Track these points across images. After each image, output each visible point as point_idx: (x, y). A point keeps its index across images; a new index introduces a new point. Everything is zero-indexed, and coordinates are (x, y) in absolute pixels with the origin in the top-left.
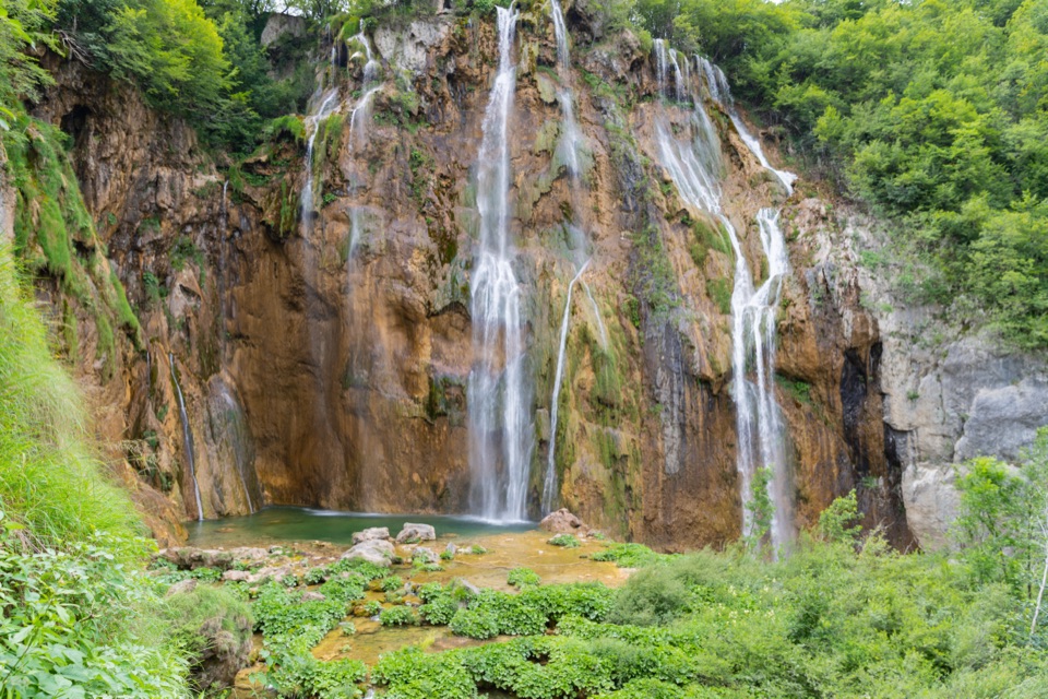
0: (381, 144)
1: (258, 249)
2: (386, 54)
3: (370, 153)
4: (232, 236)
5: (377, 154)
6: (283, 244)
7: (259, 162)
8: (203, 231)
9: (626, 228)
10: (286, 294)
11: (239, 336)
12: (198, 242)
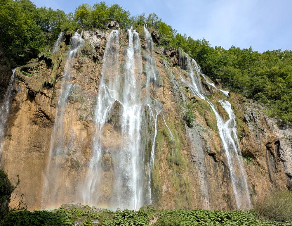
0: (82, 63)
2: (86, 38)
3: (77, 66)
5: (80, 67)
10: (33, 117)
11: (6, 135)
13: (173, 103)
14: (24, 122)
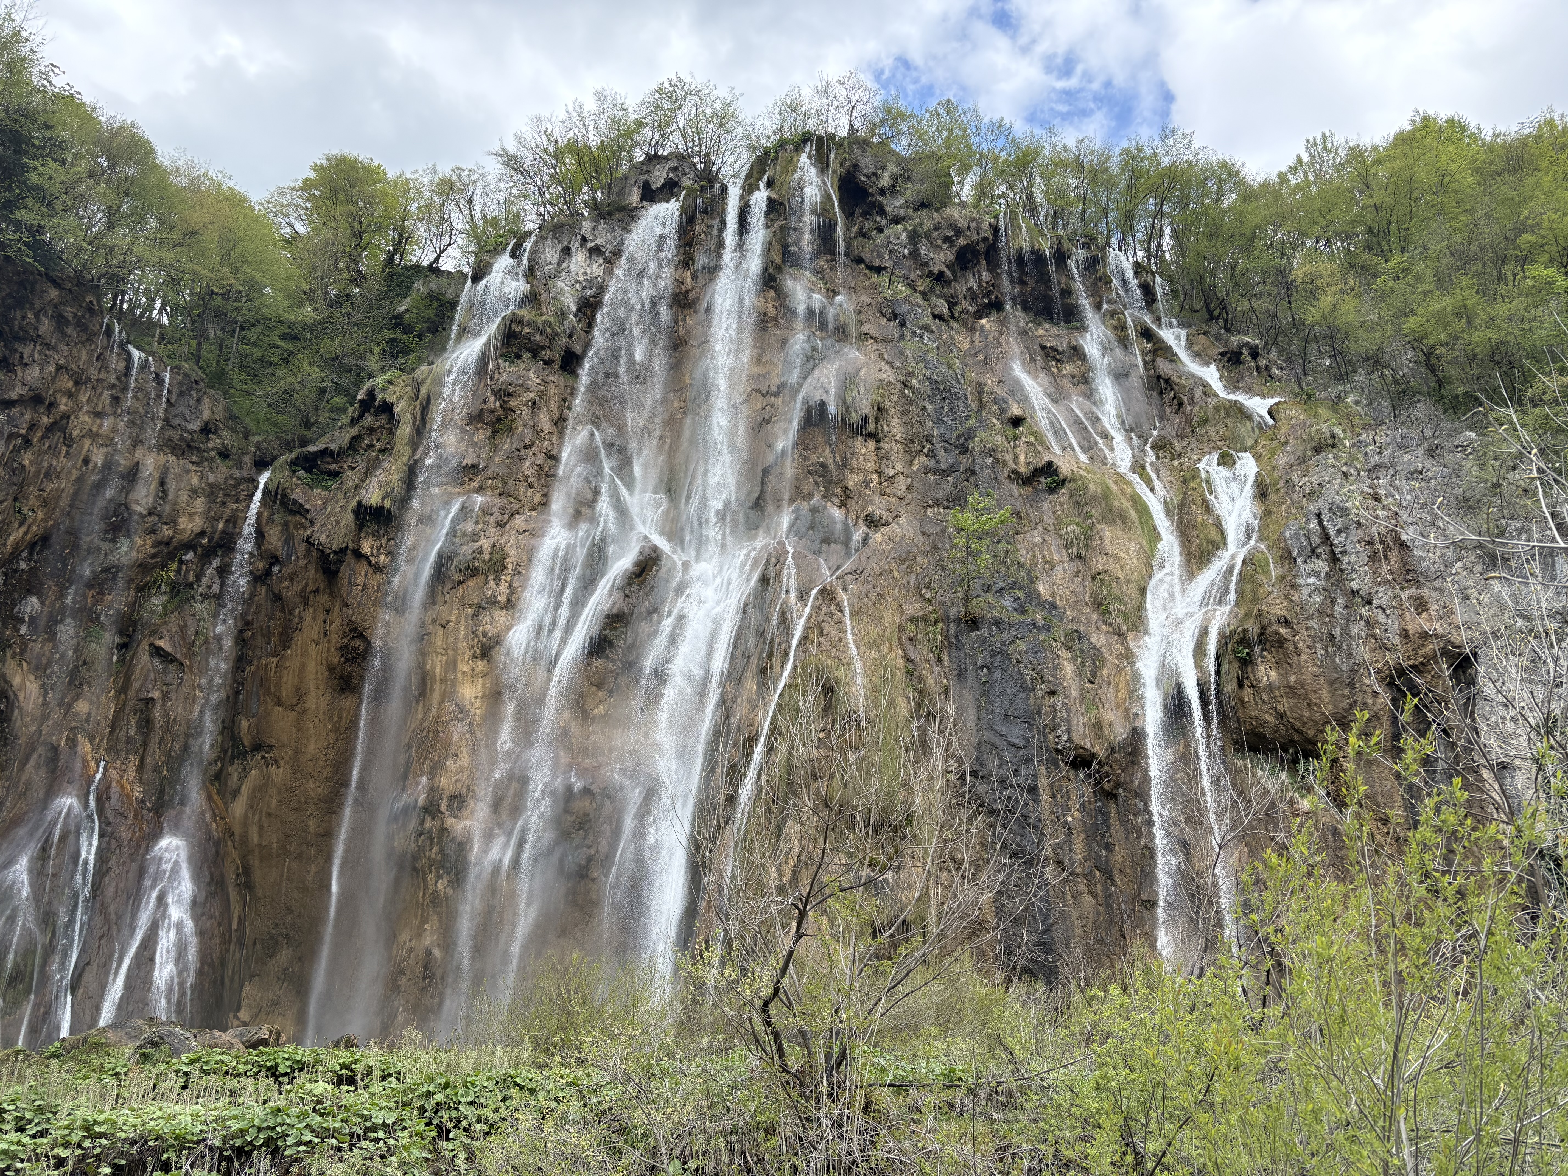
0: (510, 394)
1: (304, 590)
2: (545, 271)
3: (493, 411)
4: (268, 573)
5: (501, 412)
6: (337, 572)
7: (324, 452)
8: (216, 563)
9: (936, 503)
10: (336, 661)
11: (257, 747)
12: (205, 580)
14: (312, 685)
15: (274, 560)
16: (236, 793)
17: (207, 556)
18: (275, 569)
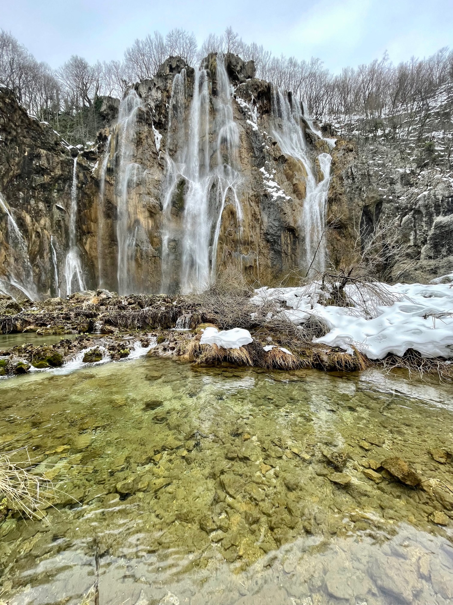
1: (92, 191)
4: (82, 187)
7: (90, 152)
11: (89, 233)
12: (66, 189)
13: (253, 168)
15: (83, 183)
16: (86, 243)
17: (65, 181)
18: (84, 186)
